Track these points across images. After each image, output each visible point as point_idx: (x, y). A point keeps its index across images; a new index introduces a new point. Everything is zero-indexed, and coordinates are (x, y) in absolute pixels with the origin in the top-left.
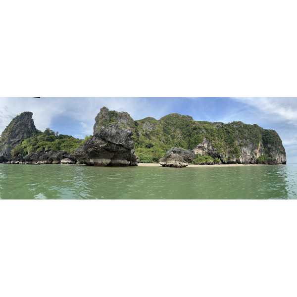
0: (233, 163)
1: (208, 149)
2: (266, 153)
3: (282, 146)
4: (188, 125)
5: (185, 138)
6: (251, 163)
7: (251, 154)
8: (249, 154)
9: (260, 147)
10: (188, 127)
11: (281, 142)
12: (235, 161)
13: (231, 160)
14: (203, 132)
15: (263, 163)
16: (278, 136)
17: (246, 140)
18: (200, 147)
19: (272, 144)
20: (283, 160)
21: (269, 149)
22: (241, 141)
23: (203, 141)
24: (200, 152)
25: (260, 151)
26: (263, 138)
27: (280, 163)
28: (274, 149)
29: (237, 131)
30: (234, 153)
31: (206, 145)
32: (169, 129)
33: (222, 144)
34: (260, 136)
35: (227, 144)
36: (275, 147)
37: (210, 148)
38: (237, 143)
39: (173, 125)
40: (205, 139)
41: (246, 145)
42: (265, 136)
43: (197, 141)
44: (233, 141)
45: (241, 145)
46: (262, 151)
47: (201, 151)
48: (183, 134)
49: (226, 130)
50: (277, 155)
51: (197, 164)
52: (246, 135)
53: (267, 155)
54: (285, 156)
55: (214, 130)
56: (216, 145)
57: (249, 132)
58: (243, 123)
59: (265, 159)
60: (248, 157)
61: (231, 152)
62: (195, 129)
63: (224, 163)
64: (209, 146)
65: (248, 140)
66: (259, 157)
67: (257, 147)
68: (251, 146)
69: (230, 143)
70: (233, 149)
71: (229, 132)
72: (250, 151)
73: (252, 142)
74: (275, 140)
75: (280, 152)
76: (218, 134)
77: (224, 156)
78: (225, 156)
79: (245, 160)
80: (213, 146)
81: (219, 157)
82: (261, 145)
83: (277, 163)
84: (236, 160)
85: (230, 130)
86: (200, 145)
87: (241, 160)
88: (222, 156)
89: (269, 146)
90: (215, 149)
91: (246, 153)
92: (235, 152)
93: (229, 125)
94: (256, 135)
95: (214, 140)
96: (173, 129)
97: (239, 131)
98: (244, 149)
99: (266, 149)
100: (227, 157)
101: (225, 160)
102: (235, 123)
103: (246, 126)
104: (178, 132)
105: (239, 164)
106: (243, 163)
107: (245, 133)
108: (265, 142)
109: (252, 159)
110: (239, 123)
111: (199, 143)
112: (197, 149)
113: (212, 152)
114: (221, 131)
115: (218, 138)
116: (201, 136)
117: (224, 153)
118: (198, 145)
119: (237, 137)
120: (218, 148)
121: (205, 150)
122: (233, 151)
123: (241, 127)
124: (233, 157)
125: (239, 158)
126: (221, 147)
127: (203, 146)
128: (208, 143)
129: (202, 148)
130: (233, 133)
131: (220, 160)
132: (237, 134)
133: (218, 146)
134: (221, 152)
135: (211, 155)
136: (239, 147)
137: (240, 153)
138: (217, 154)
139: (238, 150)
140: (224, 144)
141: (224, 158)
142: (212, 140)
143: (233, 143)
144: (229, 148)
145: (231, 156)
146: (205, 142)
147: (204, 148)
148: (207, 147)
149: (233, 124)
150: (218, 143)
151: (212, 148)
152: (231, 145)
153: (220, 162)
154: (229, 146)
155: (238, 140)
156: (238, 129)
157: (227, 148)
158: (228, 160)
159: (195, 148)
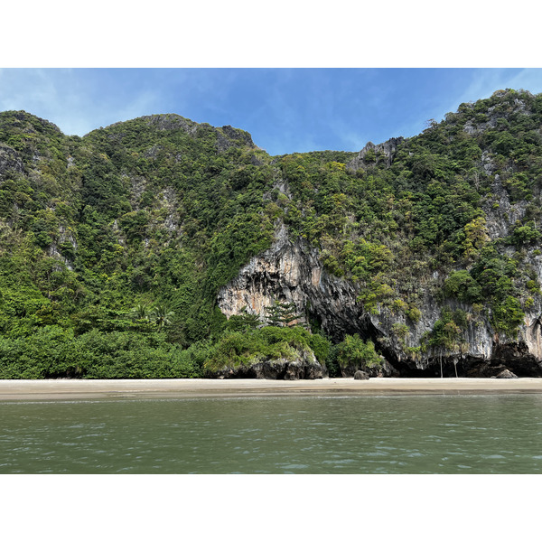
0: (471, 367)
1: (305, 288)
4: (214, 172)
5: (192, 233)
10: (214, 181)
12: (485, 351)
13: (455, 349)
14: (275, 197)
18: (256, 279)
22: (518, 209)
23: (270, 242)
24: (260, 304)
29: (486, 157)
30: (470, 300)
31: (289, 268)
32: (117, 190)
35: (416, 250)
37: (316, 278)
38: (487, 229)
39: (140, 170)
40: (281, 234)
43: (237, 248)
44: (460, 222)
47: (267, 302)
48: (190, 212)
49: (409, 165)
51: (214, 376)
55: (337, 175)
56: (342, 258)
58: (526, 97)
61: (452, 295)
62: (240, 184)
63: (405, 369)
64: (306, 270)
69: (442, 240)
70: (463, 275)
71: (427, 175)
76: (361, 195)
77: (400, 323)
78: (411, 321)
80: (328, 269)
81: (369, 333)
84: (497, 349)
86: (254, 266)
87: (538, 349)
88: (387, 324)
90: (340, 283)
92: (475, 290)
93: (430, 138)
95: (334, 229)
96: (140, 188)
97: (503, 149)
100: (424, 327)
101: (411, 345)
102: (467, 113)
104: (166, 204)
105: (521, 372)
111: (252, 254)
112: (243, 292)
113: (325, 305)
114: (378, 179)
115: (358, 219)
116: (261, 220)
117: (396, 308)
118: (242, 266)
119: (483, 193)
120: (355, 278)
121: (288, 293)
122: (464, 287)
123: (512, 119)
124: (471, 330)
125: (514, 334)
126: (378, 269)
127: (272, 270)
128: (302, 253)
129: (272, 283)
130: (457, 171)
131: (378, 347)
132: (489, 174)
133: (358, 263)
134: (380, 299)
135: (325, 322)
136: (510, 253)
137: (523, 292)
138: (356, 310)
139: (501, 273)
140: (396, 249)
141: (402, 334)
142: (318, 235)
143: (459, 233)
144: (436, 274)
145: (452, 324)
146: (285, 248)
147: (284, 281)
148: (296, 276)
149: (454, 122)
150: (358, 248)
151: (324, 280)
152: (448, 249)
153: (370, 365)
154: (432, 259)
155: (493, 209)
156: (491, 139)
157: (417, 273)
158: (434, 347)
159: (232, 280)
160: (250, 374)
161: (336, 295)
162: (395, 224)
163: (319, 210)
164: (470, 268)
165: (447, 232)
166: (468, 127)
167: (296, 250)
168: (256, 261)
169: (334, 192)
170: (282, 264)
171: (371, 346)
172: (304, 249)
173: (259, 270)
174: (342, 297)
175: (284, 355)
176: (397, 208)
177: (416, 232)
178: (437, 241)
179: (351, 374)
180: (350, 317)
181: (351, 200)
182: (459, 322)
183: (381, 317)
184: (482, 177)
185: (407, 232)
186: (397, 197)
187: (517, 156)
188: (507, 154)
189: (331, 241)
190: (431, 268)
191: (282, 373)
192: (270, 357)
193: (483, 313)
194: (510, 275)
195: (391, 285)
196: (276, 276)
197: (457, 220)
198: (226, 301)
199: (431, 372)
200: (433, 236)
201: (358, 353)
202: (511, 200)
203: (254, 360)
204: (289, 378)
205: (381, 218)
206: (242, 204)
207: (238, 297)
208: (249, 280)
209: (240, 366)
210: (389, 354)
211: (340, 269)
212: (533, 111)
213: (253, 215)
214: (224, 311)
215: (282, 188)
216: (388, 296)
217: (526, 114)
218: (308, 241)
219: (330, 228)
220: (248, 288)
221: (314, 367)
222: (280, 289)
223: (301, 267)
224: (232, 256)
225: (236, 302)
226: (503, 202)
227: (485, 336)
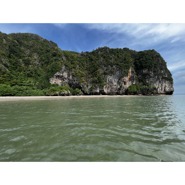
0: (96, 94)
1: (68, 79)
2: (140, 81)
3: (166, 69)
5: (43, 65)
6: (118, 94)
7: (119, 83)
8: (115, 84)
9: (130, 74)
10: (48, 53)
11: (164, 64)
12: (98, 91)
13: (94, 91)
14: (62, 59)
15: (135, 93)
16: (159, 56)
17: (112, 66)
18: (58, 77)
19: (149, 68)
20: (167, 89)
21: (144, 75)
22: (105, 68)
23: (61, 69)
24: (59, 82)
25: (131, 79)
26: (135, 63)
27: (161, 93)
28: (152, 74)
29: (102, 58)
30: (97, 83)
31: (65, 75)
33: (83, 73)
34: (131, 60)
35: (89, 74)
36: (154, 72)
37: (71, 77)
38: (101, 71)
39: (27, 47)
40: (64, 67)
41: (112, 73)
42: (138, 60)
43: (54, 69)
44: (97, 69)
45: (105, 74)
46: (134, 80)
47: (61, 81)
48: (41, 60)
49: (89, 57)
50: (158, 82)
51: (49, 96)
52: (112, 61)
53: (141, 83)
54: (172, 83)
55: (75, 57)
56: (76, 74)
57: (116, 57)
58: (109, 48)
59: (138, 89)
60: (114, 87)
61: (94, 82)
62: (54, 55)
63: (85, 94)
64: (69, 75)
65: (114, 67)
66: (130, 87)
67: (127, 75)
68: (118, 73)
70: (96, 78)
71: (92, 60)
72: (117, 80)
73: (120, 68)
74: (155, 62)
75: (162, 78)
76: (80, 62)
77: (86, 86)
78: (87, 86)
79: (111, 90)
80: (73, 76)
81: (80, 88)
82: (132, 72)
83: (157, 94)
84: (100, 91)
85: (94, 57)
86: (58, 74)
87: (106, 91)
88: (83, 86)
89: (145, 71)
90: (75, 79)
91: (111, 82)
92: (98, 81)
93: (93, 53)
94: (125, 60)
96: (28, 52)
97: (104, 57)
98: (110, 78)
99: (140, 76)
100: (89, 87)
101: (87, 90)
103: (112, 51)
104: (35, 57)
105: (103, 94)
106: (109, 94)
107: (111, 59)
108: (138, 68)
109: (119, 89)
111: (57, 71)
112: (55, 79)
113: (72, 83)
114: (83, 59)
115: (79, 66)
116: (59, 64)
117: (85, 84)
118: (55, 73)
119: (101, 65)
120: (78, 78)
121: (65, 80)
122: (96, 81)
123: (106, 52)
124: (96, 88)
125: (103, 89)
126: (82, 76)
127: (62, 75)
128: (68, 72)
129: (62, 78)
130: (97, 60)
131: (82, 90)
132: (102, 61)
133: (79, 75)
134: (82, 82)
135: (72, 86)
136: (103, 75)
137: (105, 82)
138: (78, 84)
139: (102, 79)
140: (86, 73)
141: (86, 88)
142: (71, 69)
143: (96, 71)
144: (92, 78)
145: (94, 87)
146: (64, 70)
147: (64, 77)
148: (67, 77)
149: (97, 50)
150: (79, 72)
151: (72, 78)
152: (94, 74)
153: (80, 93)
154: (92, 75)
155: (102, 68)
156: (103, 55)
157: (89, 78)
158: (91, 90)
159: (53, 76)
160: (57, 95)
161: (74, 81)
162: (86, 68)
163: (72, 63)
164: (97, 77)
165: (94, 71)
166: (99, 52)
167: (67, 71)
168: (58, 73)
169: (75, 60)
170: (64, 74)
171: (80, 90)
172: (69, 71)
173: (59, 74)
174: (76, 81)
175: (64, 92)
176: (86, 65)
177: (89, 70)
178: (93, 72)
179: (76, 95)
180: (77, 85)
181: (78, 62)
182: (95, 86)
183: (82, 85)
184: (101, 62)
185: (88, 70)
186: (87, 63)
187: (106, 59)
188: (105, 58)
189: (74, 70)
190: (91, 77)
191: (63, 95)
192: (61, 92)
193: (99, 85)
194: (103, 79)
195: (85, 79)
196: (62, 76)
197: (96, 69)
198: (51, 81)
199: (90, 95)
200: (92, 71)
201: (78, 91)
202: (105, 66)
203: (57, 93)
204: (65, 96)
205: (83, 67)
206: (55, 60)
207: (54, 80)
208: (56, 77)
209: (54, 94)
210: (83, 92)
211: (76, 76)
212: (110, 51)
213: (57, 62)
214: (51, 83)
215: (64, 58)
216: (84, 81)
217: (108, 52)
218: (69, 70)
219: (74, 67)
220: (56, 78)
221: (70, 94)
222: (63, 79)
223: (68, 75)
224: (52, 71)
225: (54, 81)
226: (103, 67)
227: (98, 89)
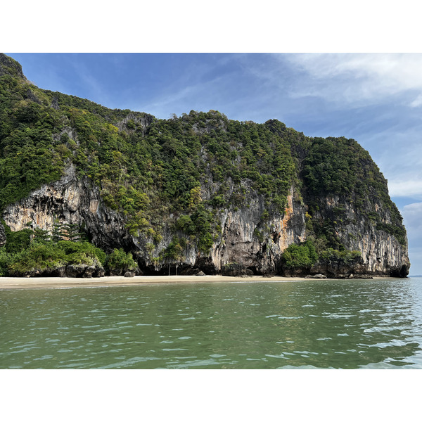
0: (185, 270)
1: (83, 213)
2: (318, 230)
3: (387, 200)
6: (254, 271)
7: (257, 235)
8: (248, 238)
9: (291, 210)
11: (381, 184)
12: (192, 261)
13: (179, 260)
14: (64, 140)
15: (306, 271)
16: (366, 161)
17: (237, 182)
18: (43, 201)
19: (343, 195)
20: (393, 260)
21: (331, 214)
22: (216, 186)
23: (60, 175)
24: (45, 222)
25: (294, 225)
26: (303, 175)
27: (378, 273)
28: (351, 213)
29: (203, 150)
30: (189, 233)
31: (72, 197)
33: (143, 196)
34: (293, 165)
35: (163, 199)
36: (356, 207)
37: (94, 207)
38: (201, 193)
40: (70, 170)
41: (236, 203)
42: (312, 164)
43: (30, 174)
44: (189, 187)
45: (215, 204)
46: (300, 226)
47: (49, 219)
49: (161, 142)
50: (366, 239)
52: (236, 164)
53: (322, 240)
54: (403, 243)
55: (115, 137)
56: (118, 197)
57: (249, 153)
59: (312, 258)
60: (244, 247)
61: (180, 229)
63: (147, 270)
64: (85, 200)
65: (243, 184)
66: (290, 250)
67: (279, 210)
68: (254, 205)
69: (177, 196)
70: (187, 218)
71: (171, 153)
72: (251, 227)
73: (260, 191)
74: (356, 177)
75: (378, 227)
76: (131, 155)
77: (150, 243)
78: (156, 242)
79: (232, 259)
80: (105, 203)
81: (129, 247)
82: (296, 203)
83: (365, 273)
84: (198, 260)
85: (177, 145)
86: (44, 191)
87: (216, 260)
88: (142, 243)
89: (332, 203)
90: (114, 214)
91: (235, 233)
92: (193, 228)
94: (275, 164)
95: (112, 176)
97: (212, 149)
98: (229, 218)
99: (318, 216)
100: (162, 246)
101: (154, 257)
102: (195, 118)
103: (237, 131)
105: (207, 273)
106: (225, 272)
107: (234, 157)
108: (313, 191)
109: (259, 256)
110: (211, 120)
111: (44, 182)
112: (29, 211)
113: (98, 227)
114: (143, 147)
115: (129, 172)
116: (53, 156)
117: (149, 233)
118: (33, 190)
119: (201, 172)
120: (126, 212)
121: (68, 215)
122: (187, 225)
123: (218, 131)
124: (187, 249)
125: (208, 253)
126: (140, 208)
127: (59, 196)
128: (84, 188)
129: (56, 206)
130: (188, 154)
131: (135, 257)
132: (204, 161)
133: (129, 203)
134: (140, 227)
135: (95, 238)
136: (210, 209)
137: (214, 231)
138: (121, 233)
139: (206, 220)
140: (151, 197)
141: (150, 249)
142: (101, 178)
143: (187, 194)
144: (172, 215)
145: (178, 245)
146: (72, 182)
147: (66, 206)
148: (76, 204)
149: (187, 121)
150: (128, 192)
151: (101, 210)
152: (181, 202)
153: (131, 268)
154: (171, 206)
155: (205, 183)
156: (207, 141)
157: (162, 213)
158: (166, 258)
159: (21, 200)
160: (55, 274)
161: (109, 222)
162: (152, 181)
163: (102, 160)
164: (190, 214)
165: (181, 192)
166: (194, 127)
167: (80, 185)
168: (46, 188)
169: (114, 149)
170: (67, 193)
171: (131, 256)
172: (87, 185)
173: (47, 195)
174: (113, 223)
176: (153, 170)
177: (164, 188)
178: (175, 196)
179: (116, 274)
180: (116, 237)
181: (125, 158)
182: (183, 244)
183: (139, 239)
184: (201, 163)
185: (158, 187)
186: (154, 163)
187: (219, 156)
188: (214, 153)
189: (110, 183)
190: (170, 211)
193: (195, 240)
194: (209, 221)
195: (147, 219)
196: (61, 201)
197: (187, 186)
198: (12, 215)
199: (163, 272)
200: (173, 192)
201: (123, 261)
202: (214, 180)
203: (59, 265)
205: (143, 174)
206: (33, 138)
207: (24, 214)
208: (37, 201)
209: (46, 268)
210: (141, 262)
211: (115, 204)
212: (228, 130)
213: (45, 150)
214: (9, 224)
215: (70, 134)
216: (145, 226)
217: (224, 131)
218: (92, 180)
219: (109, 174)
220: (34, 207)
222: (62, 211)
223: (82, 197)
224: (23, 180)
225: (21, 218)
226: (209, 180)
227: (194, 253)
